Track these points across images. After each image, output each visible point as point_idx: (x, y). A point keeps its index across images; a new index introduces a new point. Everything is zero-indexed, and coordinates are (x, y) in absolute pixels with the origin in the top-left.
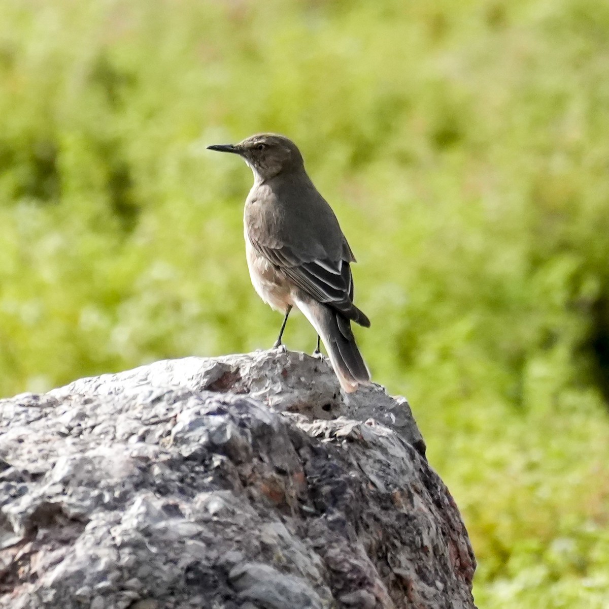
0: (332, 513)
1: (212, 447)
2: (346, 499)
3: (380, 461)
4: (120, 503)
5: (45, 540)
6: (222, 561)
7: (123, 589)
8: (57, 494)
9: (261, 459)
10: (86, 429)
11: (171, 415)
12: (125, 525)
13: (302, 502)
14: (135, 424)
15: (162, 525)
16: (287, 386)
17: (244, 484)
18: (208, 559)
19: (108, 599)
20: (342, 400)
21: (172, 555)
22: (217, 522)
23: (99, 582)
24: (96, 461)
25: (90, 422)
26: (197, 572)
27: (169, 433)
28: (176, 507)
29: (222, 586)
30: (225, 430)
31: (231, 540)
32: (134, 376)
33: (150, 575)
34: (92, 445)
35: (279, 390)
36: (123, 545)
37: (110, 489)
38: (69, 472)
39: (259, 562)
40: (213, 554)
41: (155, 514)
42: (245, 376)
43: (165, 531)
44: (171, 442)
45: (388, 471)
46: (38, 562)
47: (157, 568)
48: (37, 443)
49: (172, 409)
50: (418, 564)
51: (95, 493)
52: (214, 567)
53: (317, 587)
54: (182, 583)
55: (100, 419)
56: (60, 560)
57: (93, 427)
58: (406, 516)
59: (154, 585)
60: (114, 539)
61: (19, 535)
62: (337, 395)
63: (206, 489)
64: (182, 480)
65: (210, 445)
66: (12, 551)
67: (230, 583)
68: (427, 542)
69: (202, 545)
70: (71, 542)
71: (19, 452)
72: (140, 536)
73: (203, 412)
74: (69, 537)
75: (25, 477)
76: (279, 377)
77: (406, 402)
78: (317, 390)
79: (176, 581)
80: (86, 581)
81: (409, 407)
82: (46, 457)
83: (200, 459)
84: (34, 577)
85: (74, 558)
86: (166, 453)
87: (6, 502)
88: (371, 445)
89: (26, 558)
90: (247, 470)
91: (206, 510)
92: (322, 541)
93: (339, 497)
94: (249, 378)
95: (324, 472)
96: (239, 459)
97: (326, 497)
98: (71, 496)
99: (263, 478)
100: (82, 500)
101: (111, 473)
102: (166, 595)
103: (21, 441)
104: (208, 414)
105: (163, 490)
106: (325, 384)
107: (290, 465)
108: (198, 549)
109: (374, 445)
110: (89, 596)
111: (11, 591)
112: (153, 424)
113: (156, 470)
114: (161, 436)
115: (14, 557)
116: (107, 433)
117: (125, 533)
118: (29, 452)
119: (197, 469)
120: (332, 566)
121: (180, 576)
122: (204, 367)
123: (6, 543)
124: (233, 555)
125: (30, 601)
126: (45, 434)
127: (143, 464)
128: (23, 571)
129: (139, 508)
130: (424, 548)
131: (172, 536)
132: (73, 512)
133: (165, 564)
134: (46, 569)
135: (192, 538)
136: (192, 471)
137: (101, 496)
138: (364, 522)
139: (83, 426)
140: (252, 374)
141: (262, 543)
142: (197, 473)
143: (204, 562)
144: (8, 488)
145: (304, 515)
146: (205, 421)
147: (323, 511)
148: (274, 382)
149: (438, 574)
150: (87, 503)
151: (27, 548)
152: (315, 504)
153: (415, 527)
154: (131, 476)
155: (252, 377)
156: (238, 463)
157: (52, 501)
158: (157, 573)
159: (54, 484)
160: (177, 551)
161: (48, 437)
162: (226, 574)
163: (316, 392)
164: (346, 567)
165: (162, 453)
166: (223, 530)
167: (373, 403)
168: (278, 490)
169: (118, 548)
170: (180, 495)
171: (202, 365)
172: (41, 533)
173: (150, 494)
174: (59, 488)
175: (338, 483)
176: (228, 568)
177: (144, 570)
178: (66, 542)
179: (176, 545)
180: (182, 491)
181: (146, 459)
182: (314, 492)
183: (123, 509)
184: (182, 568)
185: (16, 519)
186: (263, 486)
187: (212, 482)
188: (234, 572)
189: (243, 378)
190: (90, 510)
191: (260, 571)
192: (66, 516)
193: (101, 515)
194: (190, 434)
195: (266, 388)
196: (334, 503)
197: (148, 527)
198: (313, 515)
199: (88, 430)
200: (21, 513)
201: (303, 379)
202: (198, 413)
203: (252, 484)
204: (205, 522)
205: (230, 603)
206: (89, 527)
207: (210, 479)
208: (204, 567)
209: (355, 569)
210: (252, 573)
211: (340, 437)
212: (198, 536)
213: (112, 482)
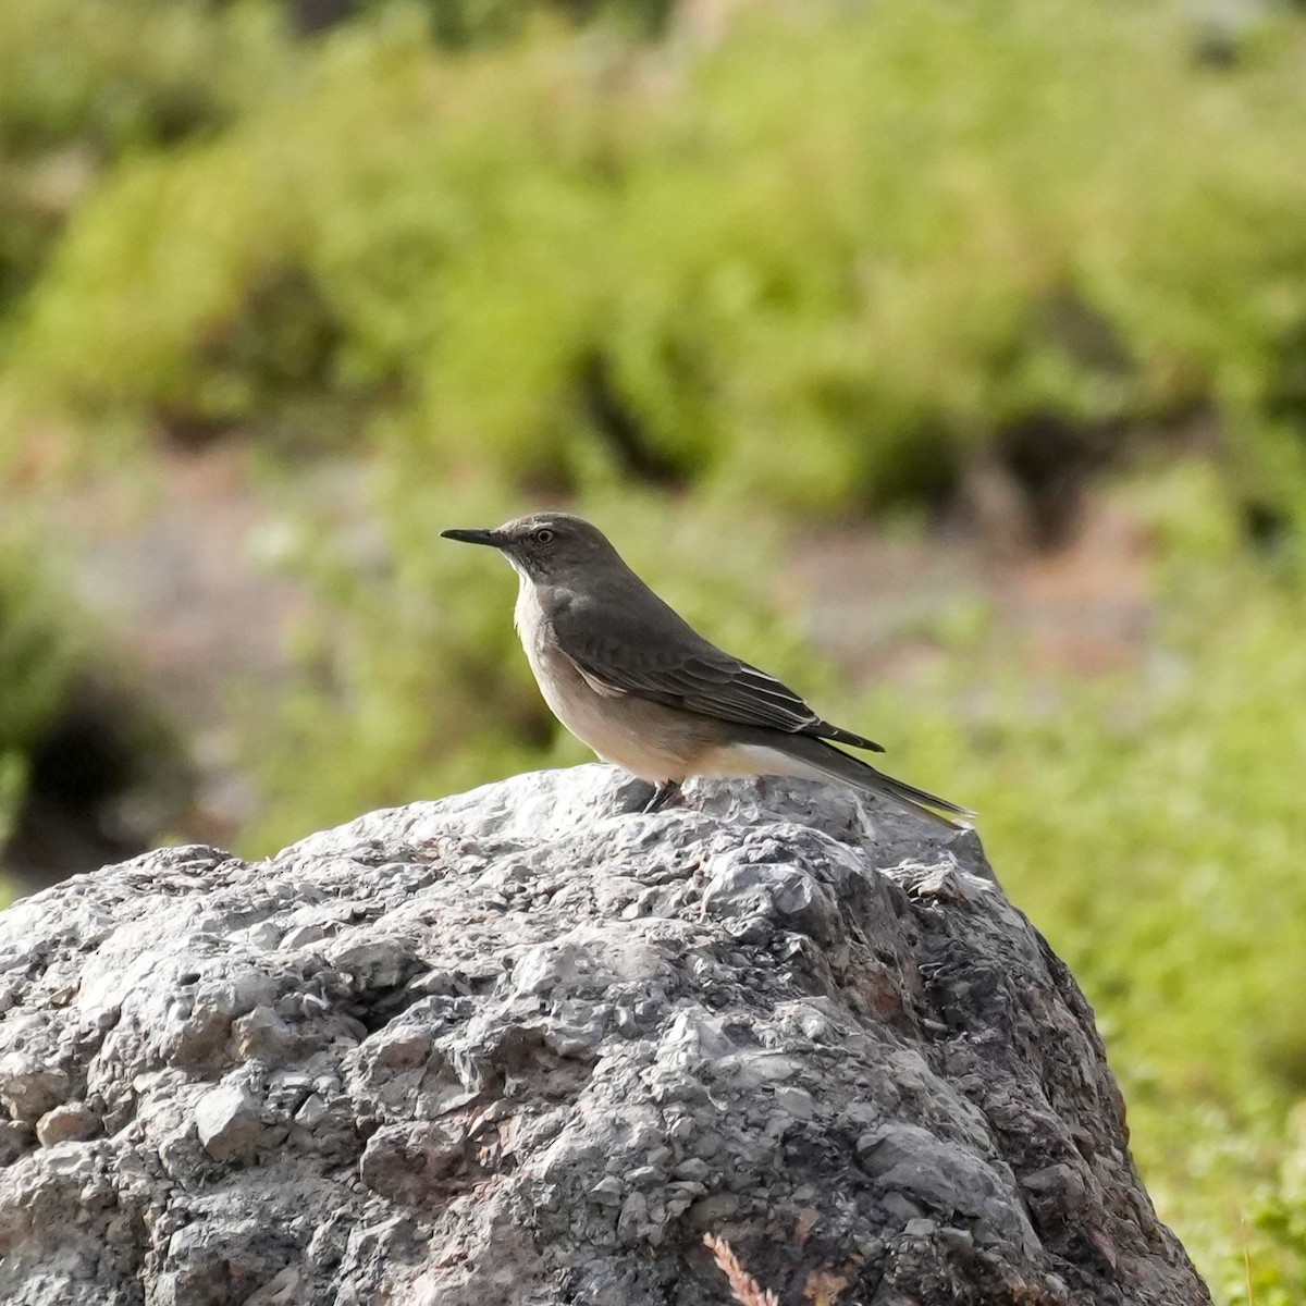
0: (978, 1030)
1: (781, 920)
2: (1000, 1003)
3: (995, 937)
4: (648, 1025)
5: (520, 1096)
6: (842, 1119)
7: (675, 1178)
8: (532, 1014)
9: (856, 938)
10: (537, 895)
11: (689, 864)
12: (663, 1065)
13: (921, 1012)
14: (627, 883)
15: (729, 1060)
16: (768, 808)
17: (840, 983)
18: (816, 1118)
19: (652, 1196)
20: (863, 831)
21: (754, 1114)
22: (822, 1052)
23: (634, 1167)
24: (593, 952)
25: (544, 885)
26: (802, 1142)
27: (694, 897)
28: (746, 1027)
29: (847, 1167)
30: (801, 887)
31: (850, 1083)
32: (476, 803)
33: (720, 1150)
34: (562, 924)
35: (756, 816)
36: (668, 1099)
37: (627, 1000)
38: (549, 972)
39: (902, 1120)
40: (826, 1110)
41: (713, 1042)
42: (690, 795)
43: (736, 1071)
44: (703, 912)
45: (1011, 953)
46: (514, 1135)
47: (732, 1139)
48: (462, 923)
49: (687, 855)
50: (1079, 1116)
51: (601, 1009)
52: (829, 1133)
53: (989, 1160)
54: (778, 1163)
55: (560, 878)
56: (555, 1131)
57: (551, 893)
58: (1053, 1031)
59: (730, 1168)
60: (649, 1088)
61: (471, 1090)
62: (853, 822)
63: (788, 995)
64: (742, 979)
65: (775, 915)
66: (459, 1119)
67: (858, 1160)
68: (1088, 1079)
69: (805, 1094)
70: (570, 1098)
71: (433, 942)
72: (695, 1083)
73: (754, 856)
74: (562, 1088)
75: (460, 986)
76: (753, 794)
77: (973, 831)
78: (821, 815)
79: (768, 1160)
80: (609, 1167)
81: (977, 839)
82: (488, 948)
83: (764, 941)
84: (509, 1163)
85: (580, 1127)
86: (707, 934)
87: (439, 1033)
88: (975, 907)
89: (490, 1130)
90: (842, 959)
91: (801, 1032)
92: (976, 1080)
93: (985, 1000)
94: (698, 799)
95: (950, 958)
96: (828, 939)
97: (961, 1000)
98: (557, 1016)
99: (867, 971)
100: (579, 1023)
101: (623, 971)
102: (751, 1185)
103: (430, 922)
104: (762, 860)
105: (717, 1000)
106: (832, 802)
107: (896, 946)
108: (799, 1101)
109: (980, 906)
110: (619, 1192)
111: (470, 1190)
112: (659, 882)
113: (699, 965)
114: (679, 903)
115: (466, 1129)
116: (578, 902)
117: (668, 1077)
118: (453, 942)
119: (762, 959)
120: (999, 1124)
121: (773, 1150)
122: (616, 782)
123: (448, 1106)
124: (860, 1111)
125: (509, 1206)
126: (467, 908)
127: (673, 955)
128: (485, 1154)
129: (684, 1034)
130: (1085, 1088)
131: (749, 1080)
132: (566, 1043)
133: (744, 1130)
134: (530, 1148)
135: (784, 1082)
136: (755, 964)
137: (611, 1015)
138: (1018, 1043)
139: (531, 891)
140: (704, 791)
141: (900, 1086)
142: (763, 966)
143: (812, 1124)
144: (439, 1006)
145: (929, 1035)
146: (763, 873)
147: (960, 1027)
148: (745, 804)
149: (1110, 1135)
150: (590, 1027)
151: (489, 1112)
152: (943, 1016)
153: (1069, 1052)
154: (658, 976)
155: (704, 795)
156: (827, 946)
157: (527, 1025)
158: (732, 1148)
159: (523, 996)
160: (763, 1107)
161: (477, 913)
162: (853, 1144)
163: (819, 818)
164: (1026, 1125)
165: (698, 933)
166: (834, 1066)
167: (915, 833)
168: (890, 992)
169: (659, 1104)
170: (746, 1006)
171: (610, 776)
172: (511, 1083)
173: (697, 1007)
174: (533, 1003)
175: (979, 975)
176: (853, 1134)
177: (709, 1143)
178: (558, 1098)
179: (760, 1096)
180: (749, 999)
181: (677, 945)
182: (938, 994)
183: (654, 1036)
184: (776, 1137)
185: (464, 1061)
186: (870, 986)
187: (792, 982)
188: (864, 1142)
189: (687, 799)
190: (596, 1040)
191: (909, 1137)
192: (554, 1052)
193: (617, 1047)
194: (738, 897)
195: (731, 813)
196: (979, 1011)
197: (707, 1064)
198: (944, 1035)
199: (541, 898)
200: (473, 1049)
201: (793, 796)
202: (744, 860)
203: (851, 983)
204: (803, 1052)
205: (862, 1195)
206: (599, 1069)
207: (788, 975)
208: (813, 1132)
209: (1041, 1127)
210: (897, 1140)
211: (925, 895)
212: (793, 1078)
213: (630, 987)
